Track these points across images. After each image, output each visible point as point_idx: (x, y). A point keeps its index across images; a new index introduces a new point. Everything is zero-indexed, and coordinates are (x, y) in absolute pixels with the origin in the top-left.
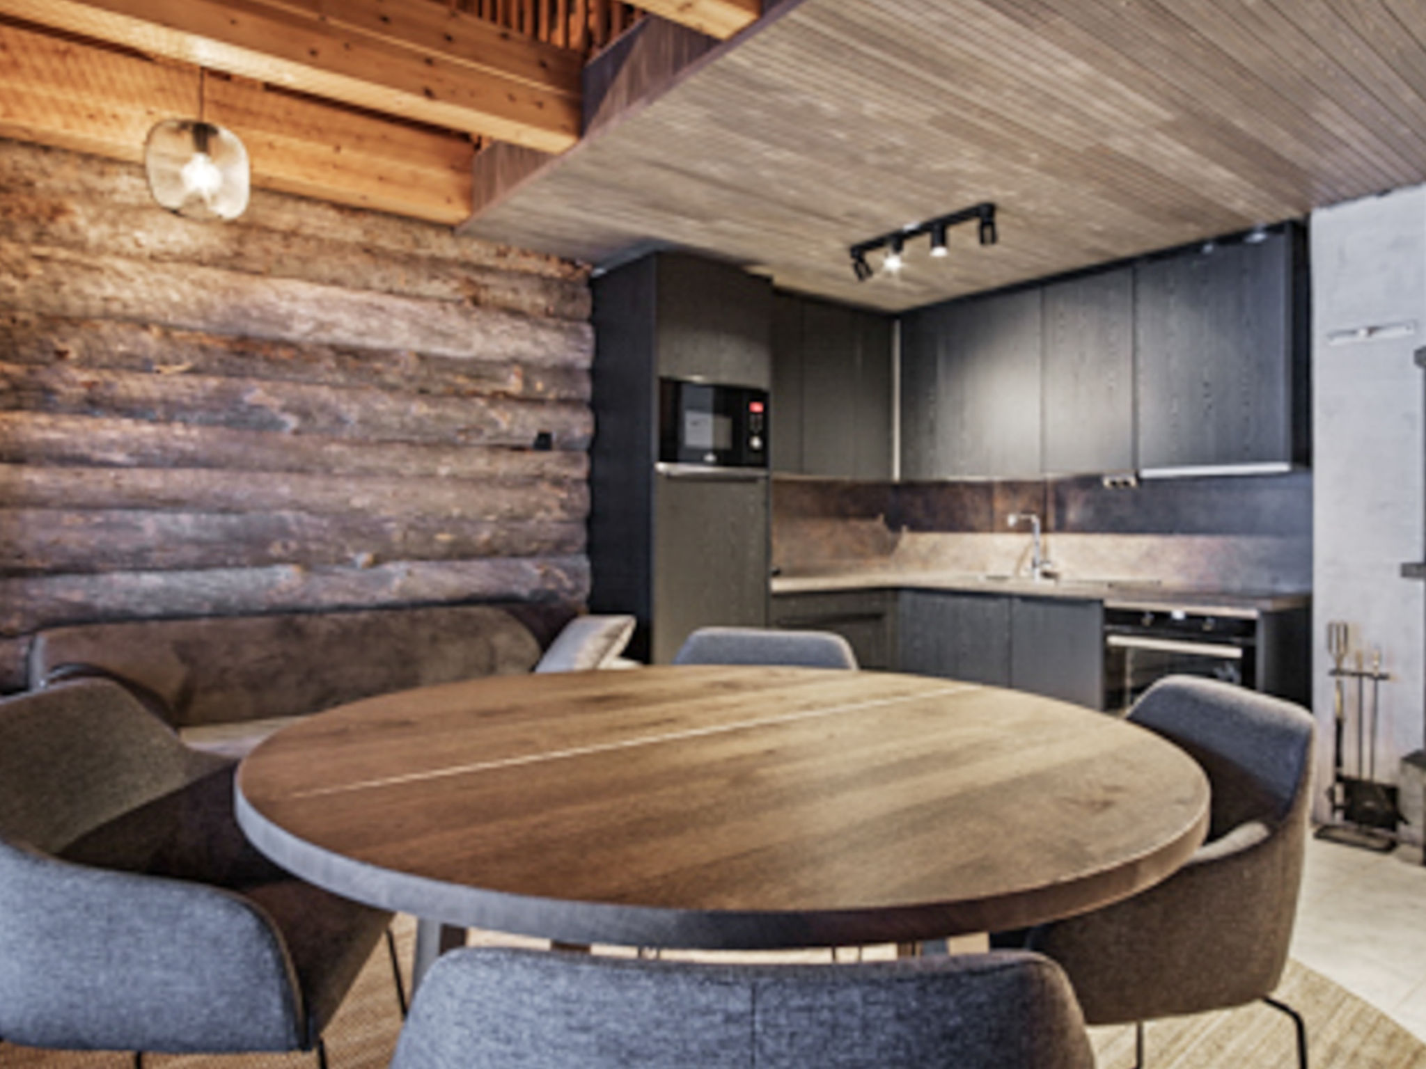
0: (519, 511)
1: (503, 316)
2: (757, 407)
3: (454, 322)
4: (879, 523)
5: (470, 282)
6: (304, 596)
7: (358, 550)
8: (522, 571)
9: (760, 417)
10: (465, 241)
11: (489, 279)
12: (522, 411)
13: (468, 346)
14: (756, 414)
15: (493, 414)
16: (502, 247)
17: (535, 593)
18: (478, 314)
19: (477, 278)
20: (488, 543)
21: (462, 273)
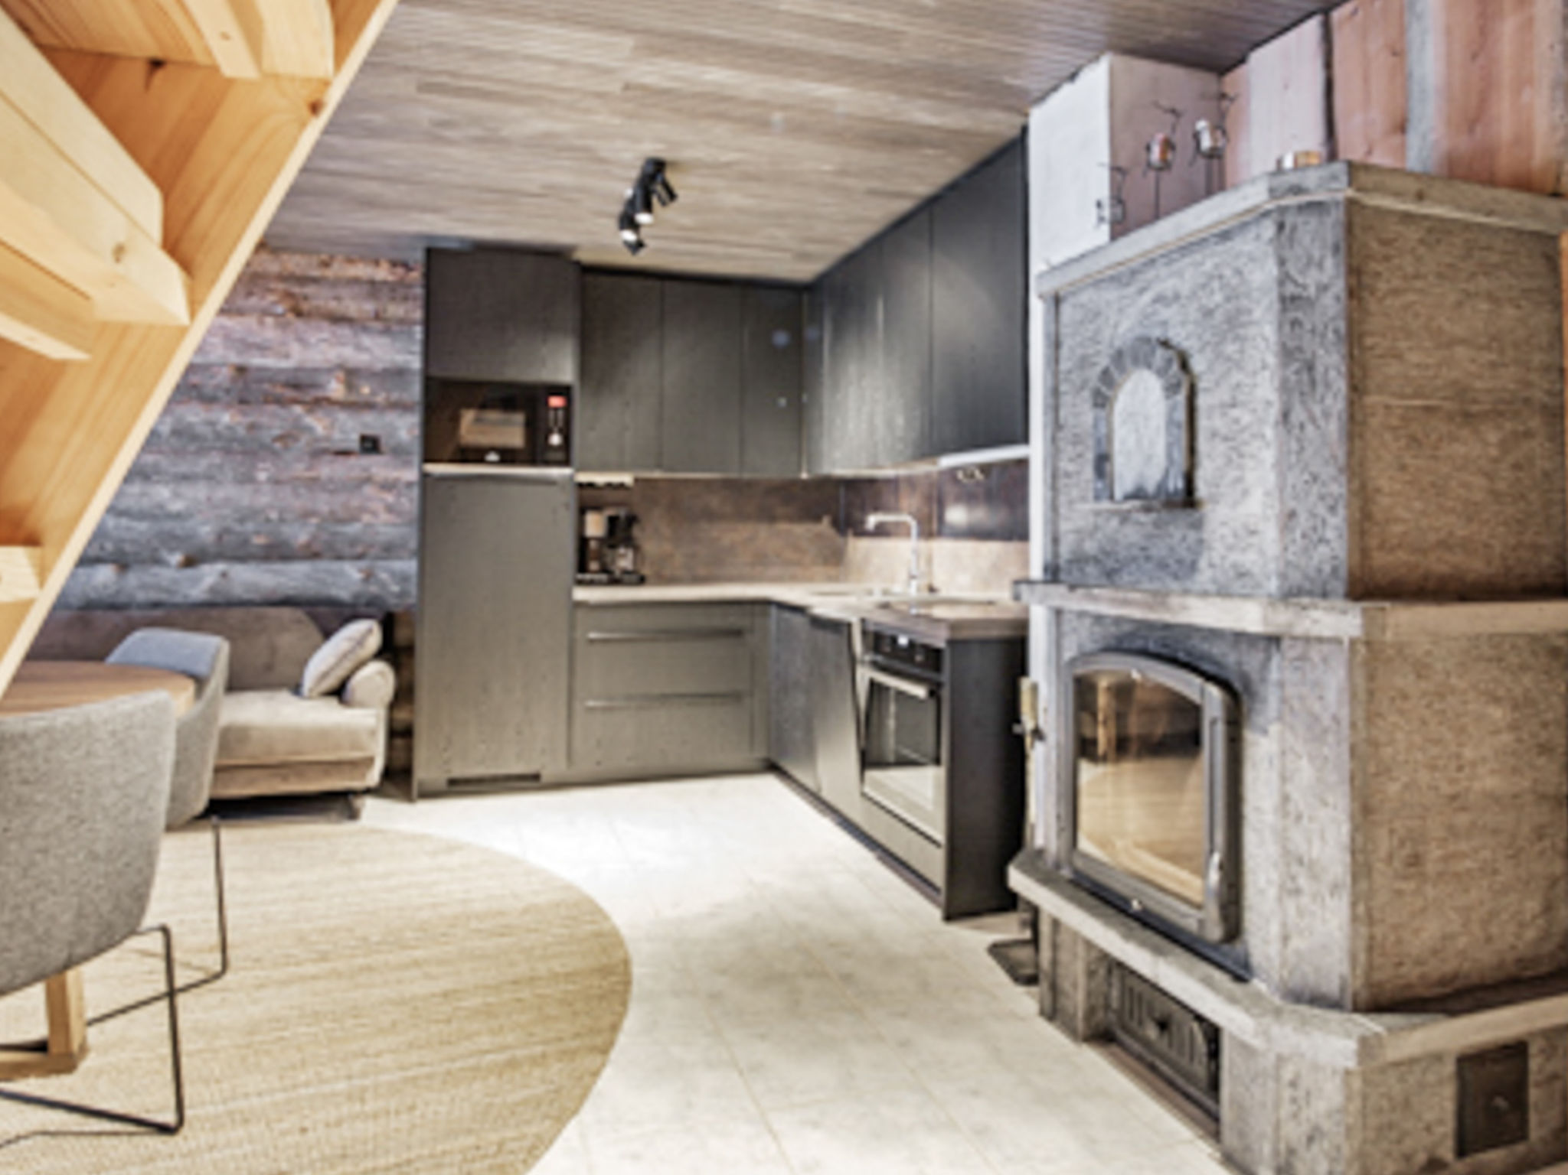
0: (341, 514)
1: (325, 325)
2: (556, 401)
3: (270, 332)
4: (825, 526)
5: (289, 295)
6: (118, 592)
7: (172, 550)
8: (342, 574)
9: (561, 414)
10: (285, 257)
11: (310, 290)
12: (342, 416)
13: (287, 356)
14: (556, 409)
15: (309, 420)
16: (324, 257)
17: (357, 596)
18: (299, 324)
19: (296, 290)
20: (308, 545)
21: (281, 286)
